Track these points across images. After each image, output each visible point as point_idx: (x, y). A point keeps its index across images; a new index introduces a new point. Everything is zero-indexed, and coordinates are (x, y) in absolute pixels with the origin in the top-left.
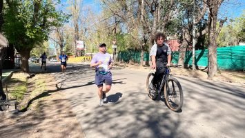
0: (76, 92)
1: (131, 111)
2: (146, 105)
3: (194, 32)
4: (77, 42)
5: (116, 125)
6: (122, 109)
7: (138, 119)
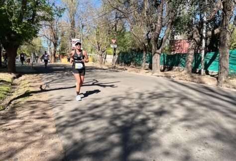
0: (56, 94)
1: (108, 115)
2: (126, 110)
3: (204, 31)
4: (73, 40)
5: (88, 128)
6: (98, 114)
7: (111, 123)
